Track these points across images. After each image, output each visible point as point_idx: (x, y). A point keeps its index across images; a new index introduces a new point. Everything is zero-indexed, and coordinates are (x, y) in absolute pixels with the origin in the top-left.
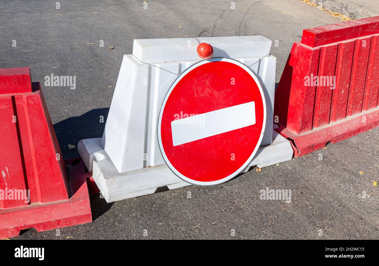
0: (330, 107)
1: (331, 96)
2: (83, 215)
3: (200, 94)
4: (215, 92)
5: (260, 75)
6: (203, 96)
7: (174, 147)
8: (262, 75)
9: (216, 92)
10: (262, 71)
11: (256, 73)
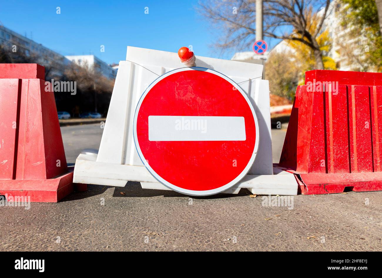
0: (348, 153)
1: (347, 140)
2: (49, 191)
3: (182, 97)
4: (198, 98)
5: (252, 96)
6: (184, 99)
7: (149, 141)
8: (254, 97)
9: (200, 99)
10: (254, 93)
11: (247, 92)
